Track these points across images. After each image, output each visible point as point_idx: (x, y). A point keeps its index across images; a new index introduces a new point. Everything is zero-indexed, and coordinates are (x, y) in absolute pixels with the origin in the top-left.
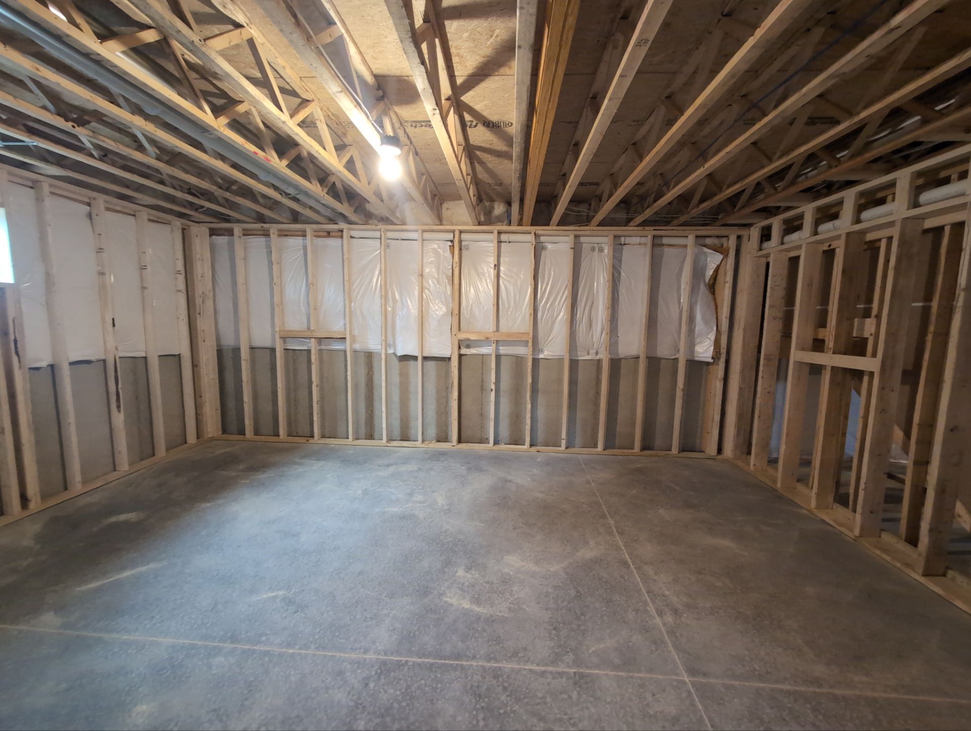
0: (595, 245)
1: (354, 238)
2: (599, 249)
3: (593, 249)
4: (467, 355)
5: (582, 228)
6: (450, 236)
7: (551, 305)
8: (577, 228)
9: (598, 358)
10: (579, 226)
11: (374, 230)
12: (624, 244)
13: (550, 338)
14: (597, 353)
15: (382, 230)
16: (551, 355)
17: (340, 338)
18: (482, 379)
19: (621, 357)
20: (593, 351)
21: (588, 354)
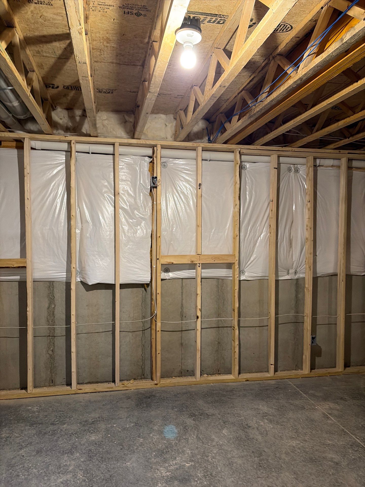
0: (292, 166)
1: (35, 149)
2: (295, 169)
3: (290, 170)
4: (166, 279)
5: (284, 149)
6: (149, 152)
7: (253, 226)
8: (280, 148)
9: (296, 277)
10: (282, 147)
11: (60, 141)
12: (319, 166)
13: (252, 259)
14: (296, 273)
15: (72, 142)
16: (252, 277)
17: (19, 267)
18: (182, 304)
19: (318, 275)
20: (292, 271)
21: (288, 273)
